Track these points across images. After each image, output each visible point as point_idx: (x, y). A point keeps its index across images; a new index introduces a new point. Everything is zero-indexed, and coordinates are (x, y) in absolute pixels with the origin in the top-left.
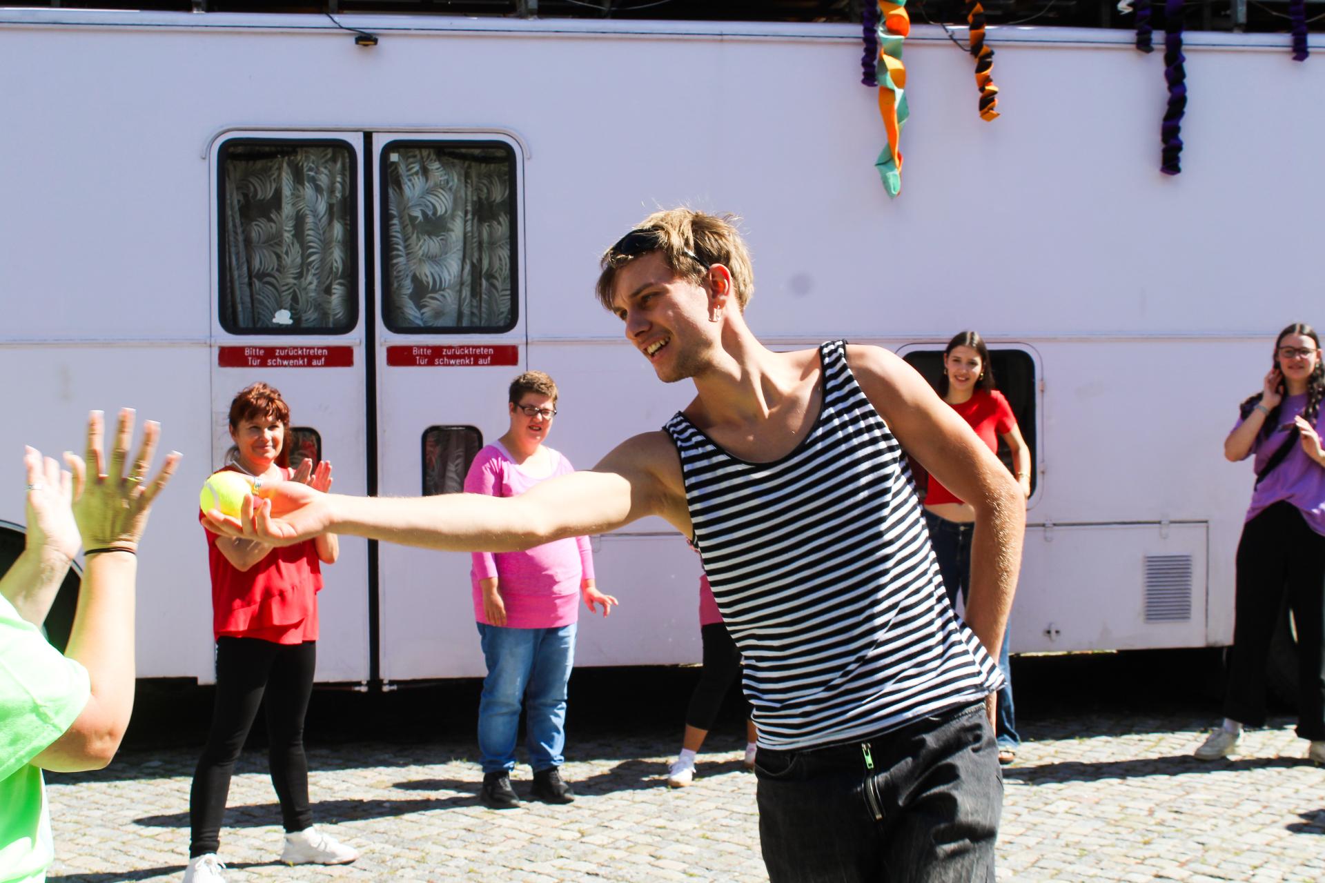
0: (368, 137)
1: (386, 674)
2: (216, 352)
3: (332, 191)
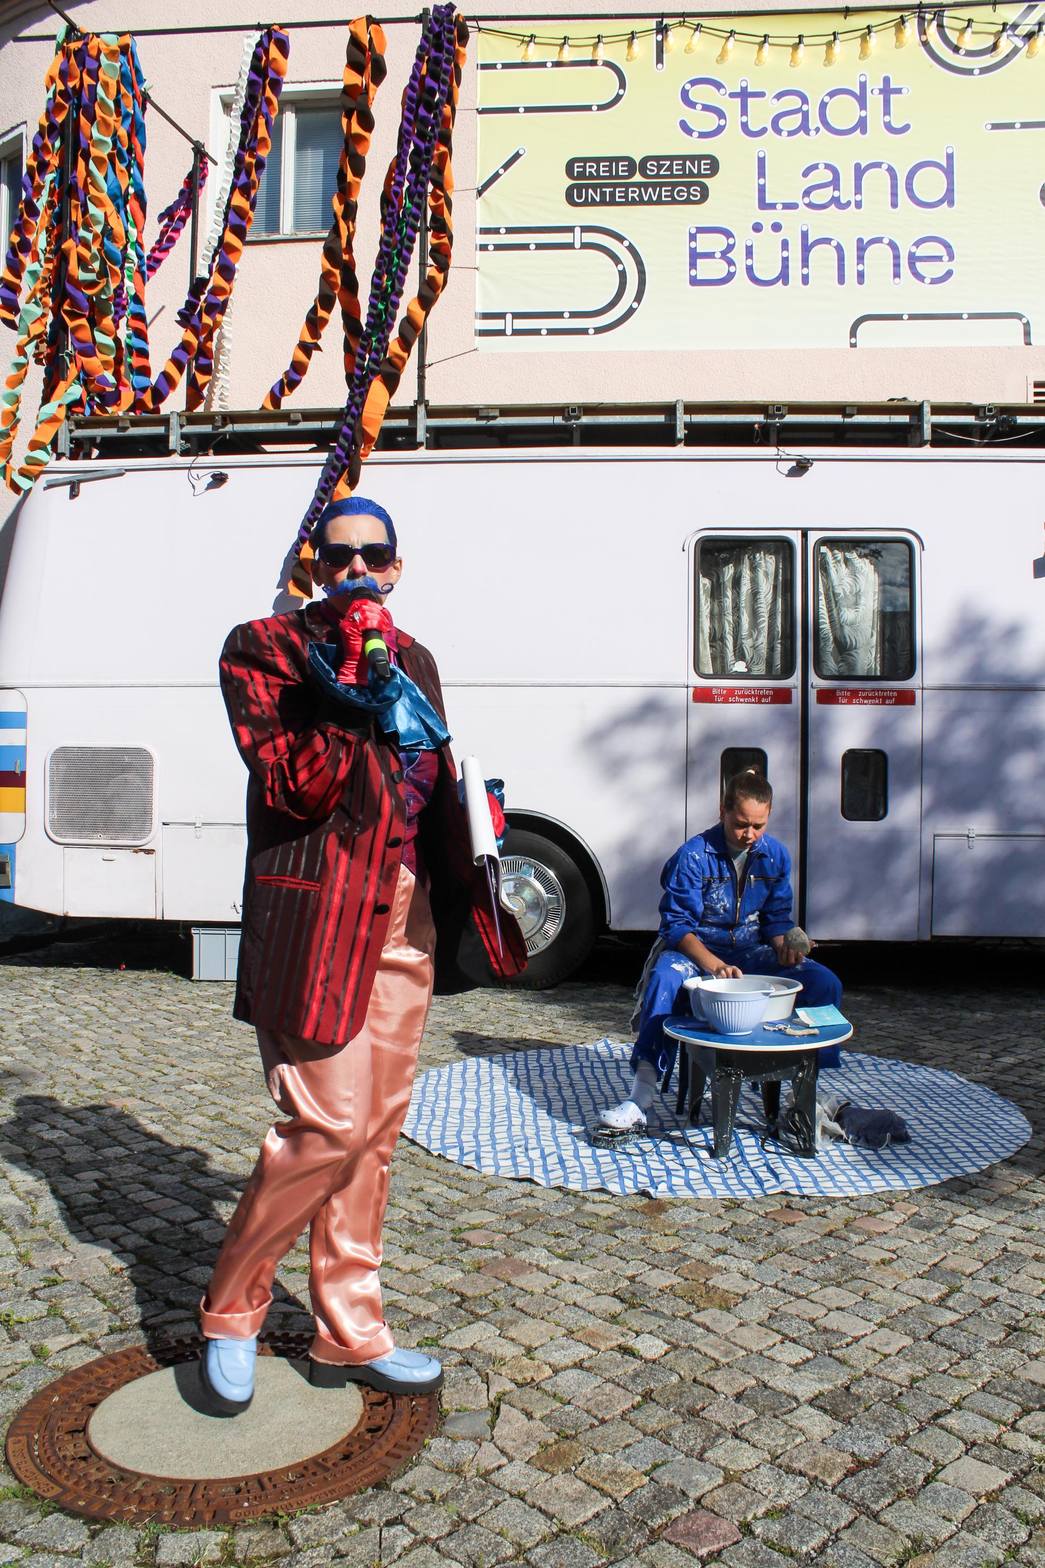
0: (805, 534)
2: (691, 690)
3: (776, 576)
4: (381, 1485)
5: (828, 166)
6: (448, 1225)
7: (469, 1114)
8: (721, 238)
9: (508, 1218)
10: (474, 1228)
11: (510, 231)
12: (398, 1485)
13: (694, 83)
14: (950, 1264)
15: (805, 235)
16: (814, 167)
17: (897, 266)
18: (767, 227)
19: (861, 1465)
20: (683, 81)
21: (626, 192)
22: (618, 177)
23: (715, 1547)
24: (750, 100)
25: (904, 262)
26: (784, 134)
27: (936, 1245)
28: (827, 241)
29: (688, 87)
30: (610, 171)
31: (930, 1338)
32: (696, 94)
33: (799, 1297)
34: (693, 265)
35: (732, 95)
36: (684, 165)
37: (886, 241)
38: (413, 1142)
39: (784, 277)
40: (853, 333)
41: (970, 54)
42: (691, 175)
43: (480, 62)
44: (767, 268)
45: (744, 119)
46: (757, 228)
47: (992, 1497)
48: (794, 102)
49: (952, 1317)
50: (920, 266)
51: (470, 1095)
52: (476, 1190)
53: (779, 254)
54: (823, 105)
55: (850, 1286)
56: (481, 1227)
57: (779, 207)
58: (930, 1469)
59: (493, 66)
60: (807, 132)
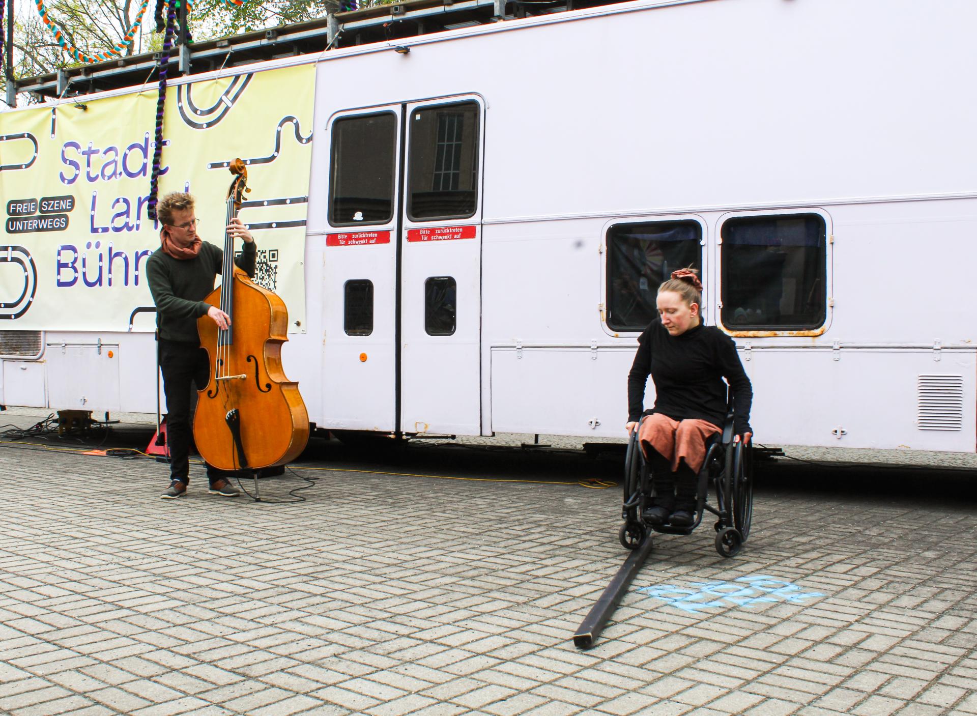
0: (404, 106)
1: (404, 429)
2: (325, 237)
5: (125, 200)
8: (72, 253)
13: (67, 145)
15: (110, 249)
16: (118, 200)
18: (93, 245)
20: (63, 145)
21: (32, 223)
22: (30, 212)
24: (91, 156)
26: (106, 178)
28: (121, 254)
29: (64, 148)
30: (27, 209)
32: (67, 153)
34: (59, 272)
35: (84, 153)
36: (59, 203)
39: (100, 280)
40: (131, 321)
41: (202, 113)
42: (62, 210)
44: (92, 274)
45: (88, 169)
46: (89, 246)
48: (112, 156)
53: (98, 264)
54: (125, 157)
57: (100, 230)
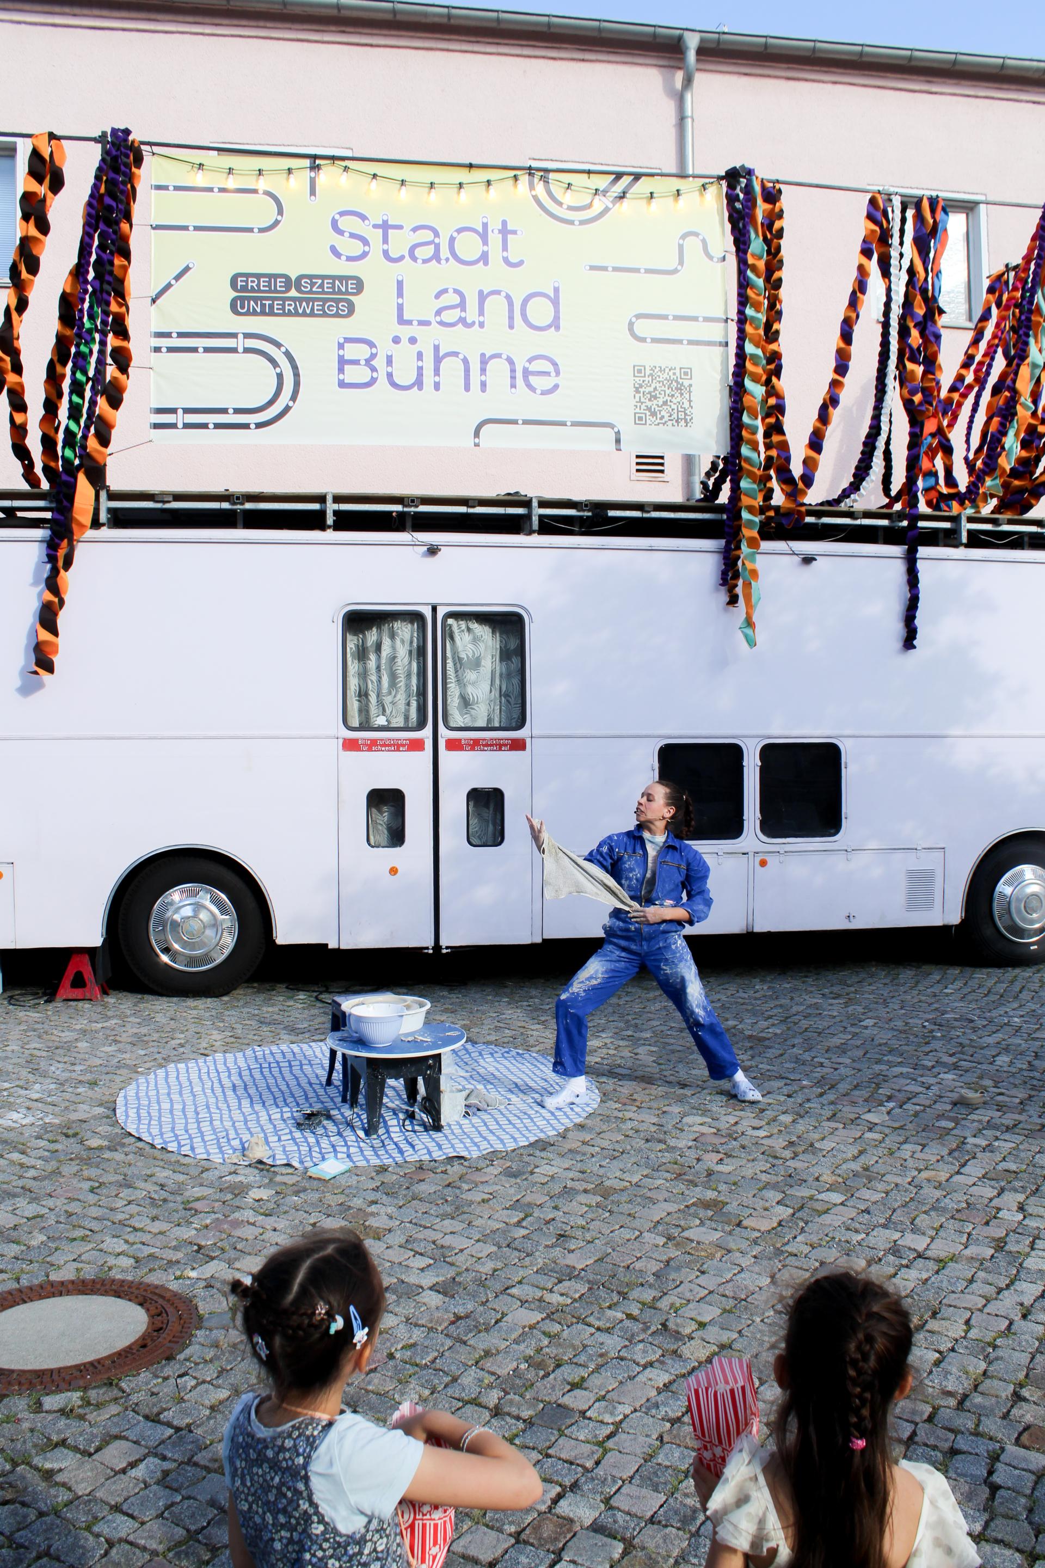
0: (434, 609)
1: (444, 942)
2: (341, 741)
3: (411, 642)
4: (170, 1358)
5: (456, 291)
6: (179, 1199)
7: (178, 1113)
8: (365, 347)
9: (221, 1190)
10: (198, 1199)
11: (181, 335)
12: (181, 1357)
13: (342, 214)
14: (528, 1199)
15: (437, 348)
16: (445, 291)
17: (513, 378)
18: (405, 341)
19: (458, 1318)
20: (333, 213)
21: (284, 305)
22: (276, 291)
23: (373, 1366)
24: (390, 231)
25: (519, 374)
26: (420, 261)
27: (520, 1187)
28: (455, 354)
29: (337, 217)
30: (270, 286)
31: (508, 1246)
32: (344, 223)
33: (425, 1227)
34: (341, 370)
35: (375, 226)
36: (333, 284)
37: (504, 356)
38: (140, 1139)
39: (419, 383)
40: (477, 434)
41: (571, 208)
42: (340, 292)
43: (154, 183)
44: (405, 376)
45: (385, 247)
46: (396, 340)
47: (532, 1327)
48: (427, 236)
49: (524, 1232)
50: (532, 379)
51: (175, 1097)
52: (194, 1172)
53: (414, 364)
54: (452, 240)
55: (460, 1218)
56: (204, 1198)
57: (415, 323)
58: (499, 1316)
59: (165, 188)
60: (439, 261)
